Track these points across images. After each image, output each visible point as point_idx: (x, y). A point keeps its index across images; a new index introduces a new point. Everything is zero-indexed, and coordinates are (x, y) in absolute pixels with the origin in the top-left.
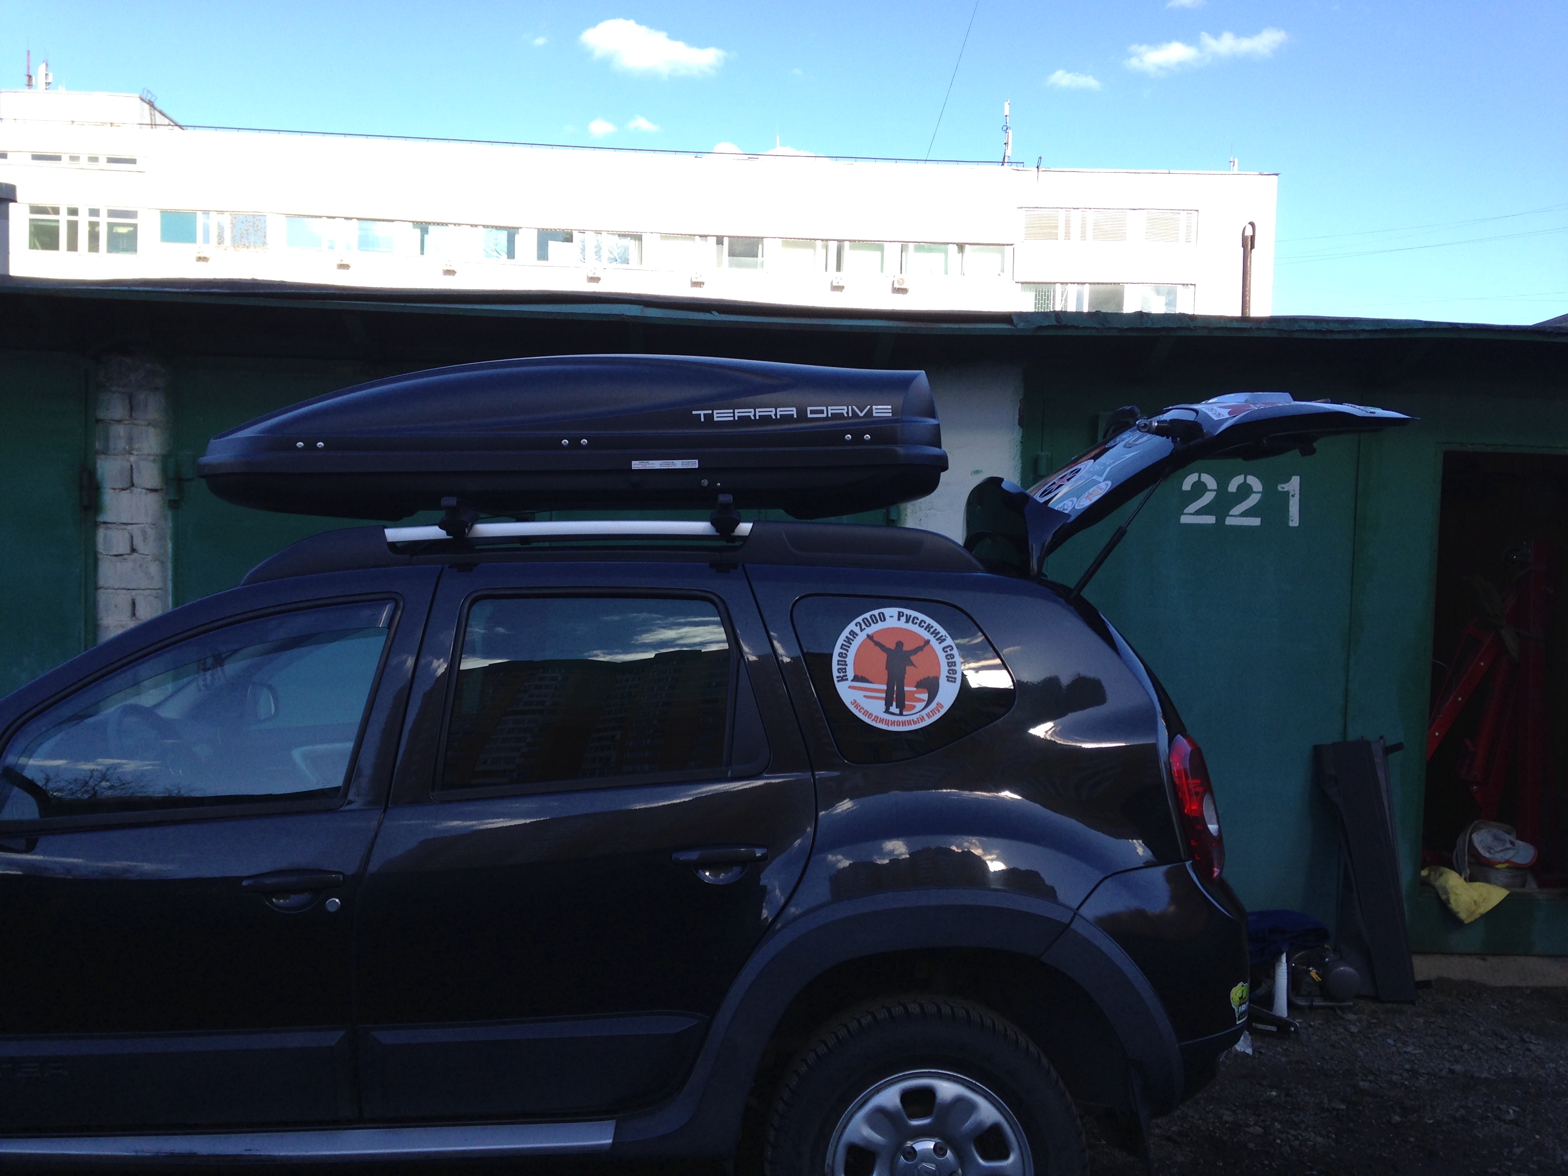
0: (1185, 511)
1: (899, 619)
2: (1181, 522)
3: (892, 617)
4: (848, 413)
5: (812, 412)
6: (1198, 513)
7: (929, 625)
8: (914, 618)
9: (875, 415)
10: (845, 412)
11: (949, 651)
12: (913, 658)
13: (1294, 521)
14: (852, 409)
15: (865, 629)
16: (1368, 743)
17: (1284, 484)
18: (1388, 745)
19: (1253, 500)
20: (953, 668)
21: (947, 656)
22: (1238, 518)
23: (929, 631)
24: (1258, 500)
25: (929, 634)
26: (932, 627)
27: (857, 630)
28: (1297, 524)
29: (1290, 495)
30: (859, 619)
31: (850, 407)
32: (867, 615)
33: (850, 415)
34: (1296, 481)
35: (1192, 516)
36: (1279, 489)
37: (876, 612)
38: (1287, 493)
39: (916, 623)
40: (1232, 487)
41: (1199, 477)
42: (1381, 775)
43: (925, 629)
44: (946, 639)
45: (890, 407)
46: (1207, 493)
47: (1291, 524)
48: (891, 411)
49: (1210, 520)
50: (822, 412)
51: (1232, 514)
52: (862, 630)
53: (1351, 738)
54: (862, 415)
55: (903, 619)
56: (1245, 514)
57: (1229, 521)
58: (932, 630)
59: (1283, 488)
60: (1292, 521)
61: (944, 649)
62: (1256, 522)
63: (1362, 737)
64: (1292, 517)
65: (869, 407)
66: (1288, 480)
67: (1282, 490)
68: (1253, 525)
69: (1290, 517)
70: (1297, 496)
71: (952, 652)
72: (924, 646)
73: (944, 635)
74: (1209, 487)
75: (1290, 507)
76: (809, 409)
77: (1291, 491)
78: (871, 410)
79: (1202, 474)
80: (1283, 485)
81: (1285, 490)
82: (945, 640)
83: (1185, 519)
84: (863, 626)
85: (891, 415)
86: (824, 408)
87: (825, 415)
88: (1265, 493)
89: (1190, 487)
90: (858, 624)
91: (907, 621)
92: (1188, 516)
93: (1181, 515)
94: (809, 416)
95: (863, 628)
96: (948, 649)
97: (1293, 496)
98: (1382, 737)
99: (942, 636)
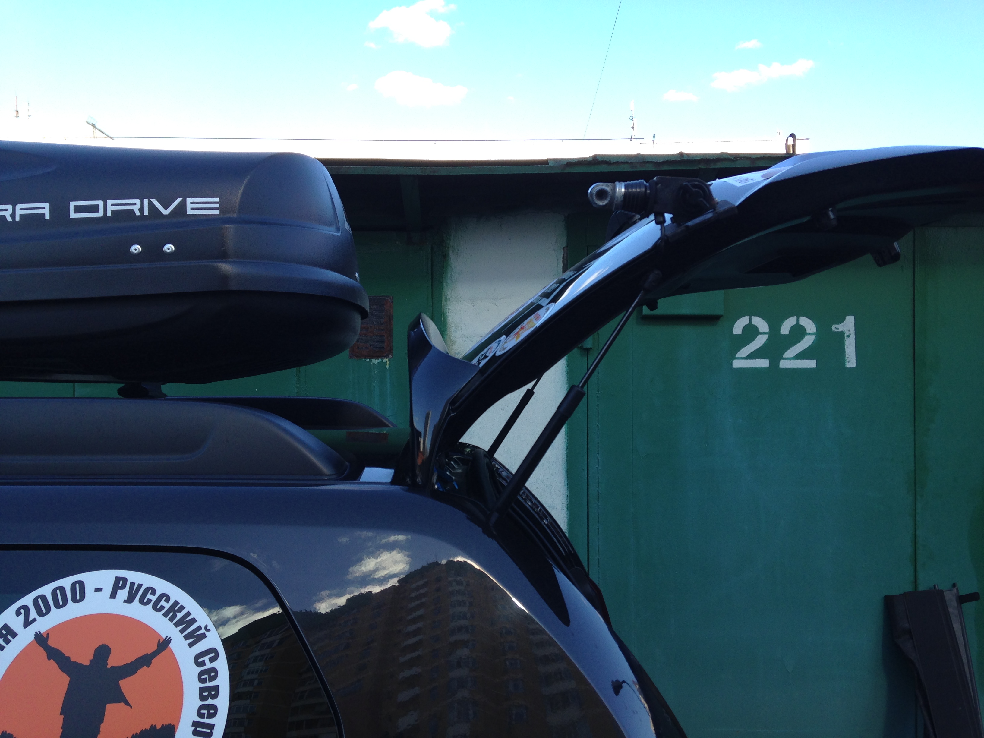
0: (738, 355)
1: (113, 595)
2: (733, 367)
3: (100, 590)
4: (141, 210)
5: (78, 209)
6: (751, 356)
7: (176, 603)
8: (147, 590)
9: (189, 212)
10: (136, 209)
11: (207, 661)
12: (125, 684)
13: (851, 362)
14: (151, 204)
15: (34, 620)
16: (941, 592)
17: (838, 324)
18: (962, 593)
19: (807, 342)
20: (210, 701)
21: (201, 674)
22: (792, 361)
23: (171, 620)
24: (812, 341)
25: (171, 625)
26: (182, 608)
27: (16, 623)
28: (854, 365)
29: (845, 335)
30: (28, 600)
31: (146, 201)
32: (46, 590)
33: (146, 213)
34: (850, 321)
35: (744, 360)
36: (834, 328)
37: (66, 582)
38: (842, 334)
39: (149, 601)
40: (785, 329)
41: (750, 320)
42: (956, 626)
43: (165, 615)
44: (207, 633)
45: (217, 200)
46: (759, 336)
47: (848, 365)
48: (218, 206)
49: (764, 363)
50: (96, 209)
51: (786, 357)
52: (27, 623)
53: (921, 588)
54: (166, 212)
55: (123, 594)
56: (800, 356)
57: (784, 364)
58: (179, 615)
59: (838, 329)
60: (849, 362)
61: (197, 657)
62: (811, 364)
63: (934, 586)
64: (848, 358)
65: (179, 200)
66: (841, 320)
67: (836, 330)
68: (808, 367)
69: (847, 358)
70: (853, 336)
71: (214, 665)
72: (155, 654)
73: (203, 627)
74: (761, 330)
75: (846, 347)
76: (72, 204)
77: (846, 331)
78: (183, 205)
79: (753, 317)
80: (837, 326)
81: (840, 330)
82: (203, 636)
83: (737, 364)
84: (33, 614)
85: (217, 212)
86: (100, 203)
87: (100, 214)
88: (818, 334)
89: (741, 330)
90: (22, 611)
91: (130, 599)
92: (740, 360)
93: (733, 360)
94: (73, 215)
95: (31, 618)
96: (206, 659)
97: (848, 336)
98: (954, 585)
99: (199, 628)
